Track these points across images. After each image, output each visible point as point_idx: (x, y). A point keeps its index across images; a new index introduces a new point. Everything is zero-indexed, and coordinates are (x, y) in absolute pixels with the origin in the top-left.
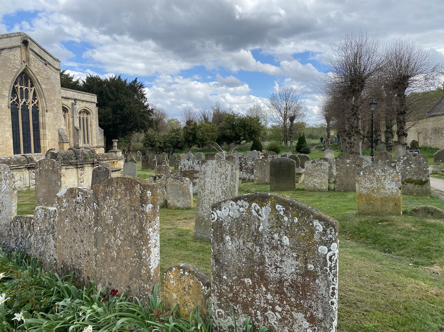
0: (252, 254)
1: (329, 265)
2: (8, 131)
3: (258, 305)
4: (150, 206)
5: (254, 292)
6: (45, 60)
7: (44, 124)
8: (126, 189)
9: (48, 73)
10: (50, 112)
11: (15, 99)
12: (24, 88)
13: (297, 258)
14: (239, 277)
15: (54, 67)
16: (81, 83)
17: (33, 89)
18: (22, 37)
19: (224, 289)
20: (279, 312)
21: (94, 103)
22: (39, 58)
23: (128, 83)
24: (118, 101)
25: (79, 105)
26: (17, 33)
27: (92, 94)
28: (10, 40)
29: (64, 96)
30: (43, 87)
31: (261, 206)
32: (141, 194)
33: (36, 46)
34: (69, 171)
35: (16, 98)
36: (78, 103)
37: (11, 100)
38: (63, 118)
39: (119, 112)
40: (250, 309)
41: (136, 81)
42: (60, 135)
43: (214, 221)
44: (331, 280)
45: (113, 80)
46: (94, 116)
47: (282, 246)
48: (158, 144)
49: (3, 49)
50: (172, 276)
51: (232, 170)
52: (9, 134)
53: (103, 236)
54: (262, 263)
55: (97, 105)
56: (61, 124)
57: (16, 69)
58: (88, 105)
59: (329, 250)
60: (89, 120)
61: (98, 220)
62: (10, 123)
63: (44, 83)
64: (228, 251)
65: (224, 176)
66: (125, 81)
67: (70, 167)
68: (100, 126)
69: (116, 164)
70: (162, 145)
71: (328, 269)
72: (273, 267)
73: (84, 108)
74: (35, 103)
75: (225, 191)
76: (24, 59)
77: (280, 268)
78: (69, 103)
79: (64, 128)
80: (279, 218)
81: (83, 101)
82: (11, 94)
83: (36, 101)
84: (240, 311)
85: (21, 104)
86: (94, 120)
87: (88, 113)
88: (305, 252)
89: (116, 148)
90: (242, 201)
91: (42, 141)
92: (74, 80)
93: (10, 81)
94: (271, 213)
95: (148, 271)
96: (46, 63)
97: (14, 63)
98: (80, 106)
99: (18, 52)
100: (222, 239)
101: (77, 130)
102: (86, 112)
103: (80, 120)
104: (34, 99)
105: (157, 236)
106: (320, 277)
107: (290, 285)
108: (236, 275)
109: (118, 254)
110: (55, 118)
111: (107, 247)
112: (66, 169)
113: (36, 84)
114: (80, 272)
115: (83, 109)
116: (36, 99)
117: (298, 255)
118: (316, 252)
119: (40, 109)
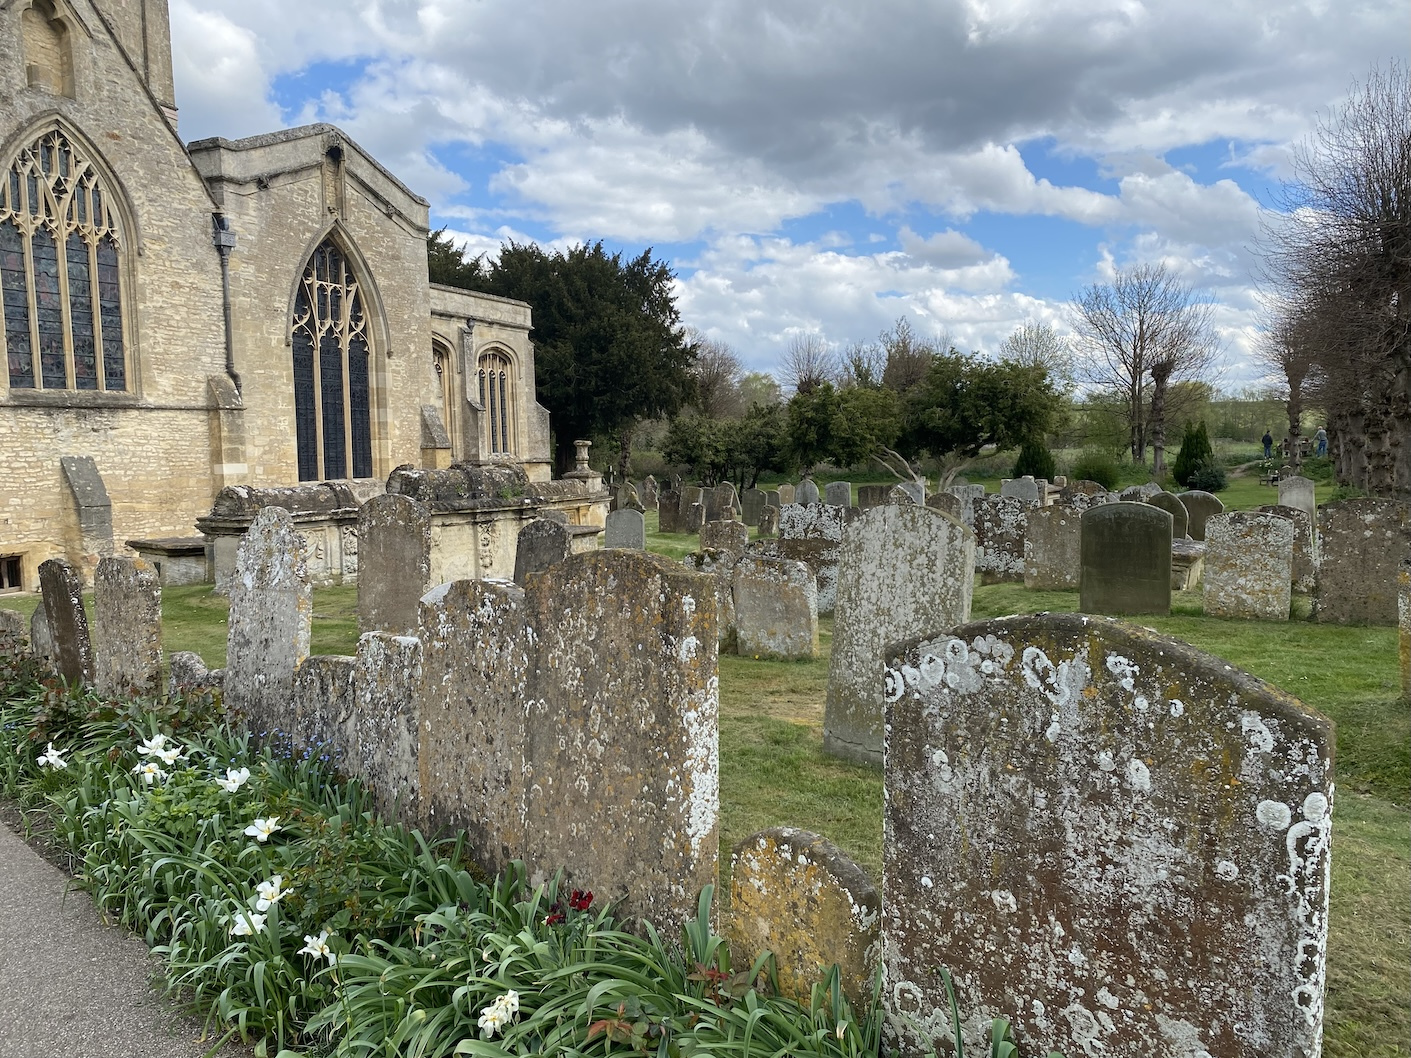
0: (1021, 812)
1: (1293, 869)
2: (284, 413)
3: (1036, 982)
4: (692, 641)
5: (1024, 937)
6: (386, 204)
7: (382, 391)
8: (621, 589)
9: (394, 241)
10: (400, 358)
11: (305, 320)
12: (330, 287)
13: (1177, 837)
14: (975, 885)
15: (411, 224)
16: (486, 268)
17: (353, 288)
18: (325, 136)
19: (923, 918)
20: (1111, 1012)
21: (524, 328)
22: (371, 198)
23: (622, 264)
24: (594, 323)
25: (481, 335)
26: (314, 127)
27: (518, 302)
28: (295, 147)
29: (439, 308)
30: (381, 281)
31: (1057, 658)
32: (664, 605)
33: (364, 162)
34: (452, 533)
35: (308, 316)
36: (477, 328)
37: (295, 322)
38: (434, 375)
40: (1010, 991)
41: (645, 259)
42: (425, 425)
43: (894, 699)
44: (1302, 919)
45: (577, 257)
46: (523, 369)
47: (1125, 793)
48: (709, 456)
49: (276, 176)
50: (755, 865)
51: (951, 540)
52: (287, 424)
53: (552, 727)
54: (1056, 846)
55: (532, 336)
56: (429, 391)
57: (309, 231)
58: (505, 335)
59: (1297, 818)
60: (509, 382)
61: (537, 677)
62: (291, 389)
63: (383, 270)
64: (938, 799)
65: (922, 559)
66: (616, 260)
67: (455, 520)
68: (541, 398)
69: (585, 515)
70: (720, 459)
71: (1292, 882)
72: (1093, 859)
73: (495, 345)
74: (358, 330)
75: (925, 608)
76: (330, 201)
77: (1117, 865)
78: (450, 330)
79: (439, 404)
80: (1116, 699)
81: (491, 323)
82: (293, 306)
83: (361, 325)
84: (976, 996)
85: (319, 335)
86: (522, 380)
87: (505, 360)
88: (1207, 818)
89: (586, 465)
90: (990, 638)
91: (374, 443)
93: (291, 267)
94: (1091, 682)
95: (684, 844)
96: (391, 212)
97: (304, 215)
98: (482, 339)
99: (313, 183)
100: (921, 760)
101: (475, 411)
102: (501, 356)
103: (482, 380)
104: (356, 318)
105: (710, 736)
106: (1261, 907)
107: (1152, 926)
108: (964, 878)
109: (593, 784)
110: (413, 376)
111: (563, 760)
112: (443, 525)
113: (361, 275)
114: (482, 832)
115: (493, 349)
116: (359, 319)
117: (1182, 827)
118: (1248, 820)
119: (372, 348)
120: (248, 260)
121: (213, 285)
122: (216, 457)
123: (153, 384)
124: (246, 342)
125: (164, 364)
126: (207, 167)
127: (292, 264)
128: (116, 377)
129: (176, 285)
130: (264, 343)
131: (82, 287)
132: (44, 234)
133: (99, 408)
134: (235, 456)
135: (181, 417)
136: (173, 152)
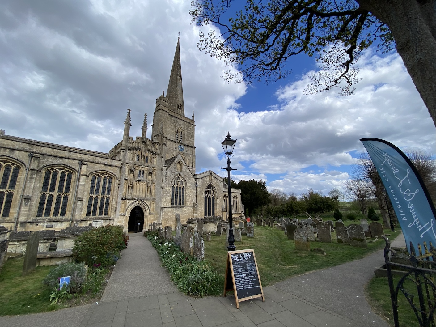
2: (203, 207)
7: (216, 204)
9: (219, 184)
10: (219, 199)
12: (210, 190)
15: (221, 181)
17: (213, 190)
18: (210, 172)
22: (215, 179)
24: (253, 191)
26: (208, 171)
27: (239, 189)
28: (206, 174)
30: (216, 189)
33: (215, 174)
34: (211, 224)
35: (207, 195)
36: (232, 193)
37: (205, 195)
39: (253, 196)
41: (261, 181)
42: (222, 208)
46: (240, 199)
48: (272, 213)
49: (204, 177)
52: (203, 209)
55: (241, 194)
56: (223, 204)
57: (207, 183)
58: (236, 194)
60: (237, 201)
62: (204, 204)
63: (217, 187)
66: (257, 181)
68: (242, 203)
70: (275, 213)
74: (213, 196)
76: (210, 180)
81: (234, 193)
82: (205, 193)
85: (208, 197)
86: (239, 201)
87: (237, 198)
91: (215, 211)
92: (235, 182)
96: (218, 180)
98: (233, 195)
99: (208, 178)
102: (236, 197)
103: (233, 201)
104: (213, 194)
110: (221, 201)
113: (214, 188)
119: (215, 198)
120: (199, 188)
121: (195, 191)
122: (194, 213)
123: (187, 204)
124: (199, 198)
125: (188, 201)
126: (195, 177)
127: (205, 188)
128: (183, 203)
129: (191, 192)
130: (201, 198)
131: (180, 192)
132: (177, 187)
133: (180, 207)
134: (196, 213)
135: (190, 208)
136: (192, 176)
